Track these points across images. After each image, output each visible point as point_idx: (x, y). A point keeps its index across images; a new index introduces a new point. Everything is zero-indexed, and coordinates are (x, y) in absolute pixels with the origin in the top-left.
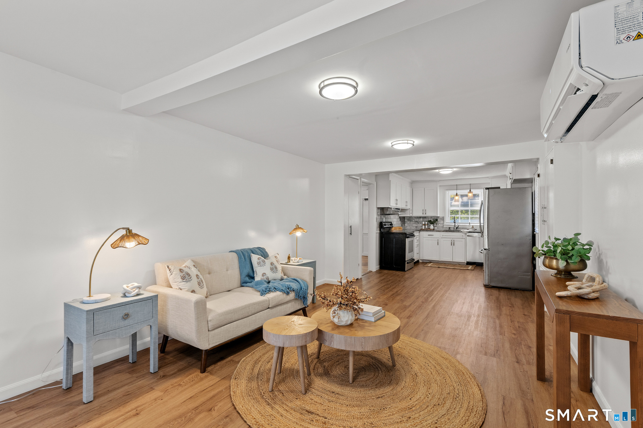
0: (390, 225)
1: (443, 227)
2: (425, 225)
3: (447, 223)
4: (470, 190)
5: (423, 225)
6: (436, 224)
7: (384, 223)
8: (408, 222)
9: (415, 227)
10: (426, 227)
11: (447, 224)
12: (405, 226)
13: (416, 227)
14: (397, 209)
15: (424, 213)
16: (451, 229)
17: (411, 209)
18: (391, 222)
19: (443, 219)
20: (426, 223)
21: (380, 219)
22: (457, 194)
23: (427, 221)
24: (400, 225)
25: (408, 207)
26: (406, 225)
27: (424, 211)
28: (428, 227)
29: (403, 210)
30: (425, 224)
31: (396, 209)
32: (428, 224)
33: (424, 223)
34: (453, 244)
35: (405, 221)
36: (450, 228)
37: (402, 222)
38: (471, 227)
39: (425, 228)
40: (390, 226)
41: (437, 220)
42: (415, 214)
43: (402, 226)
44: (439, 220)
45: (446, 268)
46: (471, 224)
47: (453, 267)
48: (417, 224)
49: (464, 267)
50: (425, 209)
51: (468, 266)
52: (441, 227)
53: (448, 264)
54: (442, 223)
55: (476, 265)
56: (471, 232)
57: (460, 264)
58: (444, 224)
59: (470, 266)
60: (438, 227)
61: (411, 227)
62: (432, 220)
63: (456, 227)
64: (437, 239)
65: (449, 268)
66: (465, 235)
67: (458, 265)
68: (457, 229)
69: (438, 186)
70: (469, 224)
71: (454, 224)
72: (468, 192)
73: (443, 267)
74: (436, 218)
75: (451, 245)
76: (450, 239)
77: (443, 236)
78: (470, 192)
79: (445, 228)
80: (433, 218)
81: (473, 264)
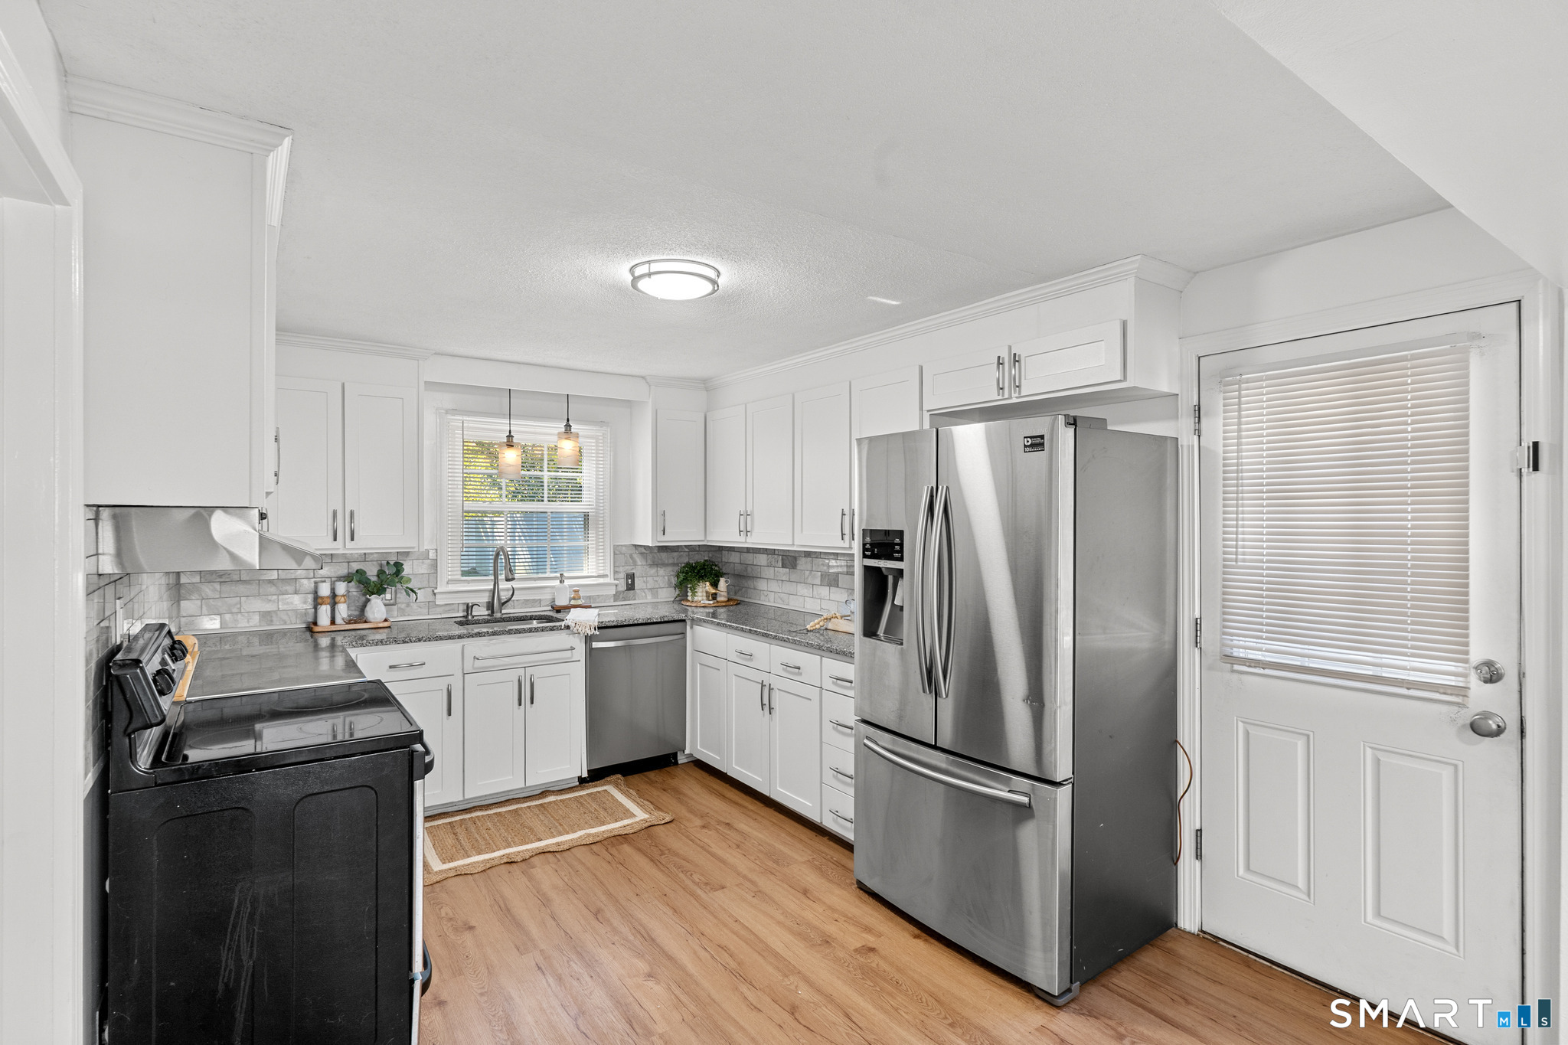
1: (431, 605)
2: (332, 600)
3: (452, 581)
4: (568, 426)
5: (319, 601)
6: (398, 592)
9: (256, 618)
10: (343, 611)
11: (452, 588)
12: (178, 614)
13: (268, 613)
15: (341, 535)
16: (477, 613)
19: (430, 563)
20: (340, 588)
22: (510, 436)
23: (343, 579)
26: (188, 606)
27: (344, 523)
28: (349, 608)
30: (333, 590)
32: (348, 594)
33: (321, 589)
34: (525, 694)
35: (184, 580)
36: (469, 608)
37: (170, 593)
39: (333, 622)
41: (397, 570)
43: (170, 620)
45: (549, 852)
46: (567, 582)
47: (561, 825)
48: (275, 597)
49: (594, 805)
50: (352, 513)
51: (599, 792)
52: (419, 610)
53: (506, 812)
54: (427, 582)
55: (620, 776)
56: (615, 624)
57: (551, 789)
58: (436, 588)
59: (612, 790)
60: (403, 606)
61: (228, 617)
62: (372, 572)
63: (503, 601)
64: (442, 684)
65: (558, 844)
66: (581, 641)
67: (551, 798)
68: (503, 612)
69: (422, 385)
70: (562, 582)
71: (492, 587)
72: (556, 431)
73: (528, 850)
74: (393, 559)
75: (520, 705)
76: (513, 675)
77: (478, 664)
78: (566, 436)
79: (443, 608)
80: (374, 563)
81: (608, 775)
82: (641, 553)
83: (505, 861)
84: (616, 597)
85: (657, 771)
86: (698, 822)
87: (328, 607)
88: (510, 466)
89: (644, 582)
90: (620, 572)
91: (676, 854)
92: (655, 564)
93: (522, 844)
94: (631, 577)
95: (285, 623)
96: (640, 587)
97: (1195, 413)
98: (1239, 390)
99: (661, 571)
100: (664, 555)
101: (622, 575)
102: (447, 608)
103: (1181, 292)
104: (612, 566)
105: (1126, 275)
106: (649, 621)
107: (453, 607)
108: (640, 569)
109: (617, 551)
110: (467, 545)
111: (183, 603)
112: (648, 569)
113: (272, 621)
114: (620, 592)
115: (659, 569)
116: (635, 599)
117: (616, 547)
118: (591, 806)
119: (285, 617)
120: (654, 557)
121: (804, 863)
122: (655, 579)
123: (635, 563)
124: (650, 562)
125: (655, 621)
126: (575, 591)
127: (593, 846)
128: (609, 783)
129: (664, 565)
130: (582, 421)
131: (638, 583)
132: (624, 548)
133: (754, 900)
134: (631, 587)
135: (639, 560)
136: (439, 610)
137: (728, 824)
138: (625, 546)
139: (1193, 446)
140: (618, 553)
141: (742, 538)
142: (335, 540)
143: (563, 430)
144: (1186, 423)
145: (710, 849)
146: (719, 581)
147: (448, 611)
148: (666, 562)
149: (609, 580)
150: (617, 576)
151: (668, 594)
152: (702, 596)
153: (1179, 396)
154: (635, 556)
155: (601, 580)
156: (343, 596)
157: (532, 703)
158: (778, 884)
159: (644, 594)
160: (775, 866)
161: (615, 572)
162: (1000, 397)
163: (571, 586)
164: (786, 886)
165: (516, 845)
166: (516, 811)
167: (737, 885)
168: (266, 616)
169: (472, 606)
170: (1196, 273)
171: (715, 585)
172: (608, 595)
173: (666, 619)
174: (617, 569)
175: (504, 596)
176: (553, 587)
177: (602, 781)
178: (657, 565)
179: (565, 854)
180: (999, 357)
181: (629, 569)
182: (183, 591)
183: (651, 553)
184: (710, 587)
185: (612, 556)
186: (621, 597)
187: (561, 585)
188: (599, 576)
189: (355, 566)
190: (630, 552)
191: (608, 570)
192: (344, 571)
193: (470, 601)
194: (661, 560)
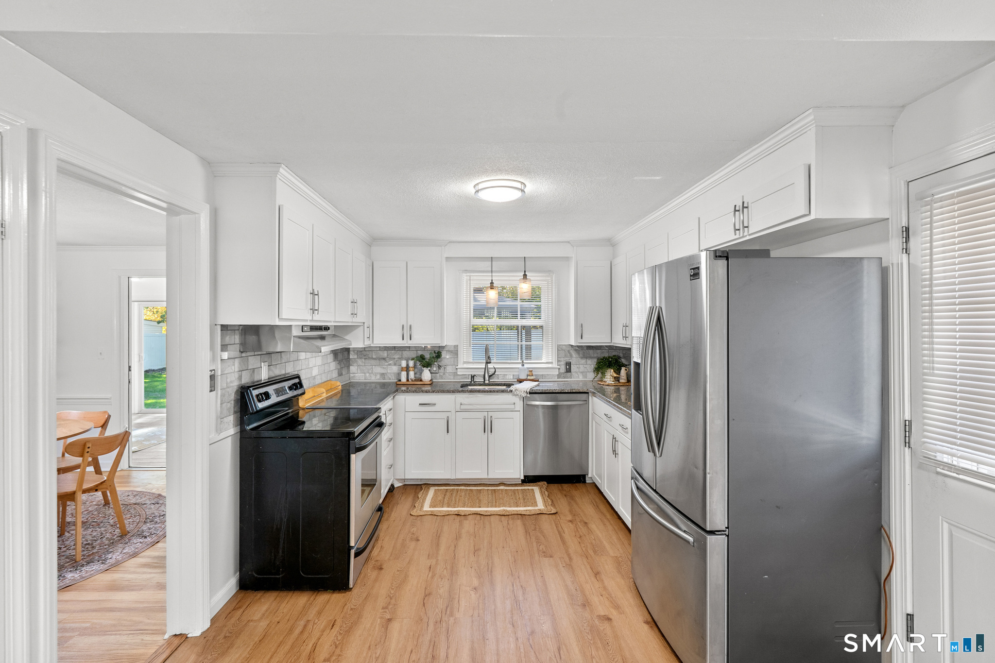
0: (290, 388)
1: (455, 374)
2: (407, 369)
3: (465, 363)
4: (525, 276)
5: (402, 369)
6: (439, 367)
7: (255, 393)
8: (360, 362)
9: (378, 377)
10: (412, 375)
11: (465, 366)
12: (349, 372)
13: (383, 374)
14: (320, 328)
15: (407, 337)
16: (476, 380)
17: (368, 323)
18: (298, 377)
19: (455, 352)
20: (411, 363)
21: (237, 375)
22: (492, 283)
23: (413, 359)
24: (335, 374)
25: (358, 319)
26: (353, 369)
27: (407, 331)
28: (415, 374)
29: (343, 330)
30: (408, 365)
31: (313, 328)
32: (415, 366)
33: (404, 364)
34: (488, 427)
35: (351, 357)
36: (473, 377)
37: (340, 362)
38: (527, 372)
39: (408, 380)
40: (291, 394)
41: (438, 355)
42: (381, 340)
43: (340, 374)
44: (444, 354)
45: (480, 514)
46: (526, 366)
47: (496, 502)
48: (386, 366)
49: (521, 496)
50: (410, 326)
51: (528, 489)
52: (450, 377)
53: (475, 490)
54: (453, 362)
55: (546, 483)
56: (541, 391)
57: (505, 483)
58: (457, 366)
59: (536, 490)
60: (442, 374)
61: (367, 374)
62: (427, 356)
63: (490, 374)
64: (445, 415)
65: (486, 511)
66: (520, 400)
67: (502, 488)
68: (491, 380)
69: (444, 259)
70: (523, 365)
71: (484, 367)
72: (518, 278)
73: (470, 511)
74: (437, 350)
75: (485, 432)
76: (481, 415)
77: (462, 407)
78: (523, 281)
79: (461, 376)
80: (429, 351)
81: (539, 481)
82: (576, 350)
83: (456, 513)
84: (559, 376)
85: (570, 484)
86: (570, 517)
87: (405, 372)
88: (491, 299)
89: (577, 368)
90: (562, 361)
91: (542, 532)
92: (585, 357)
93: (470, 507)
94: (568, 365)
95: (390, 379)
96: (575, 371)
97: (903, 234)
98: (931, 211)
99: (589, 362)
100: (591, 351)
101: (563, 363)
102: (463, 377)
103: (893, 126)
104: (557, 357)
105: (809, 126)
106: (563, 391)
107: (466, 376)
108: (575, 359)
109: (560, 348)
110: (474, 343)
111: (351, 367)
112: (580, 360)
113: (385, 378)
114: (562, 373)
115: (587, 360)
116: (571, 378)
117: (559, 346)
118: (519, 495)
119: (390, 377)
120: (584, 353)
121: (612, 557)
122: (585, 366)
123: (571, 356)
124: (581, 355)
125: (567, 391)
126: (530, 371)
127: (503, 517)
128: (537, 486)
129: (591, 358)
130: (535, 271)
131: (574, 368)
132: (564, 346)
133: (563, 569)
134: (569, 370)
135: (574, 354)
136: (458, 377)
137: (586, 523)
138: (565, 345)
139: (902, 264)
140: (560, 349)
141: (624, 342)
142: (403, 339)
143: (522, 277)
144: (896, 243)
145: (563, 534)
146: (621, 369)
147: (464, 378)
148: (593, 356)
149: (555, 365)
150: (559, 364)
151: (591, 376)
152: (610, 378)
153: (890, 220)
154: (571, 351)
155: (550, 366)
156: (412, 367)
157: (491, 432)
158: (585, 565)
159: (577, 375)
160: (593, 553)
161: (558, 361)
162: (737, 236)
163: (528, 368)
164: (588, 567)
165: (467, 507)
166: (480, 490)
167: (560, 558)
168: (383, 375)
169: (474, 376)
170: (903, 107)
171: (618, 371)
172: (554, 375)
173: (574, 391)
174: (559, 359)
175: (491, 371)
176: (518, 368)
177: (535, 484)
178: (586, 358)
179: (486, 517)
180: (735, 206)
181: (568, 359)
182: (351, 362)
183: (582, 350)
184: (613, 373)
185: (556, 353)
186: (562, 376)
187: (522, 367)
188: (547, 363)
189: (420, 353)
190: (568, 349)
191: (555, 361)
192: (414, 356)
193: (473, 374)
194: (589, 354)
